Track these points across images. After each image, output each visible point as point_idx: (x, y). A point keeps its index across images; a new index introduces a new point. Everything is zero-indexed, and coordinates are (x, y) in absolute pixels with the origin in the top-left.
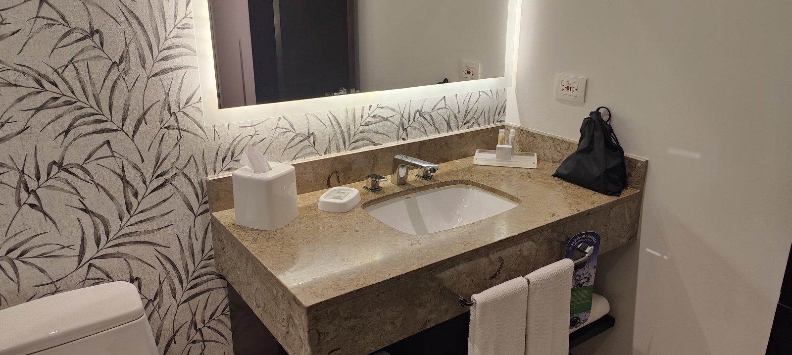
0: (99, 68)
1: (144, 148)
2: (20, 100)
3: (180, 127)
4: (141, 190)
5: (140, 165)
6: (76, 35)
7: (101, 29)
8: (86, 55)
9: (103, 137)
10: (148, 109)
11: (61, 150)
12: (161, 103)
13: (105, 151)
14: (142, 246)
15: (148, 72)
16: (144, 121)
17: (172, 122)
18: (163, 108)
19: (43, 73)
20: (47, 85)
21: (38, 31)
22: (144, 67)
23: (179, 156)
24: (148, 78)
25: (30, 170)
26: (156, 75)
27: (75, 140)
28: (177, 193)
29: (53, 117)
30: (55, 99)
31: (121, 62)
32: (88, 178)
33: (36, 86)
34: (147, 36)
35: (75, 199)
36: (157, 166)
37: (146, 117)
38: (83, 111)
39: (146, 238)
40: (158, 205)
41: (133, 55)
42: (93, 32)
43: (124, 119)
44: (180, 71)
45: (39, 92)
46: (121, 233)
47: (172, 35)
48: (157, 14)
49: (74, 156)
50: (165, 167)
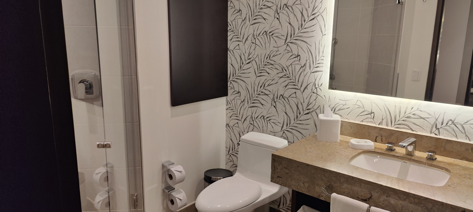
0: (297, 68)
1: (305, 98)
2: (278, 74)
3: (318, 93)
4: (302, 113)
5: (303, 103)
6: (294, 56)
7: (300, 55)
8: (295, 63)
9: (294, 91)
10: (309, 84)
11: (284, 92)
12: (313, 83)
13: (294, 95)
14: (299, 133)
15: (311, 71)
16: (306, 89)
17: (315, 91)
18: (313, 85)
19: (284, 67)
20: (284, 70)
21: (285, 54)
22: (310, 69)
23: (315, 104)
24: (311, 73)
25: (276, 96)
26: (313, 72)
27: (287, 89)
28: (312, 118)
29: (284, 81)
30: (285, 75)
31: (304, 66)
32: (288, 103)
33: (282, 70)
34: (313, 58)
35: (284, 108)
36: (308, 106)
37: (308, 87)
38: (291, 80)
39: (300, 130)
40: (306, 120)
41: (308, 65)
42: (298, 56)
43: (301, 86)
44: (321, 72)
45: (282, 72)
46: (293, 125)
47: (321, 59)
48: (317, 51)
49: (286, 95)
50: (310, 107)
